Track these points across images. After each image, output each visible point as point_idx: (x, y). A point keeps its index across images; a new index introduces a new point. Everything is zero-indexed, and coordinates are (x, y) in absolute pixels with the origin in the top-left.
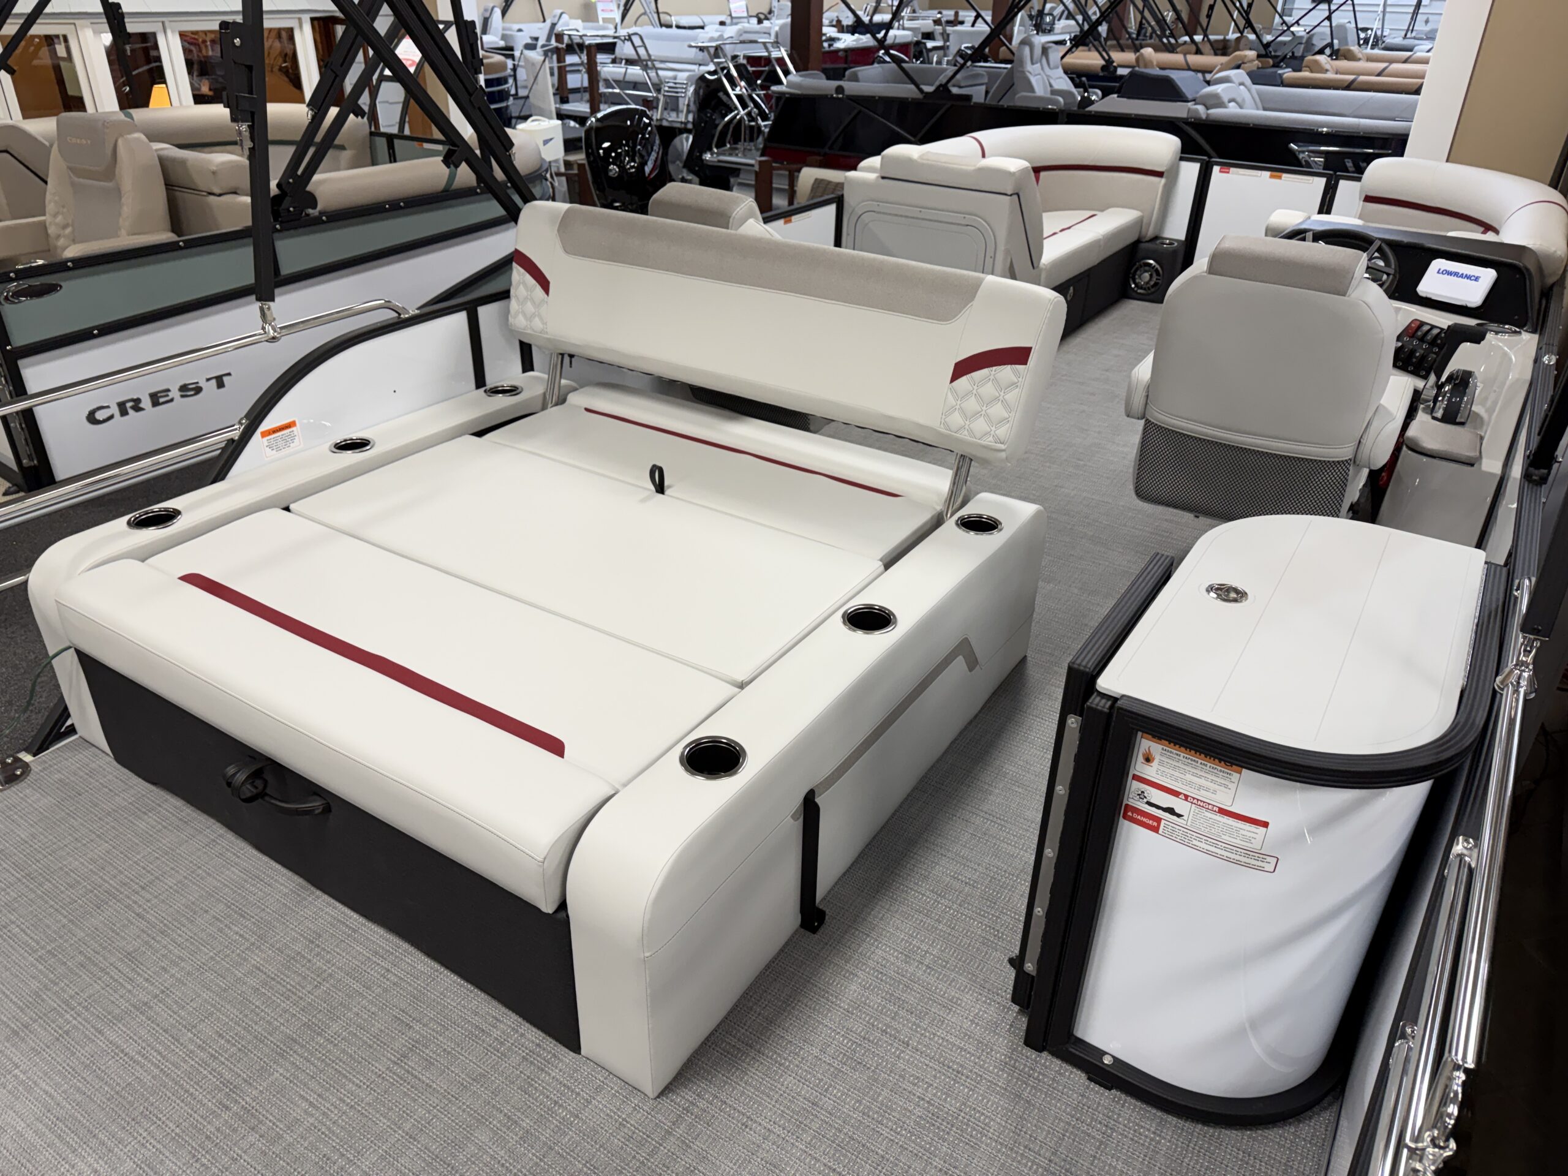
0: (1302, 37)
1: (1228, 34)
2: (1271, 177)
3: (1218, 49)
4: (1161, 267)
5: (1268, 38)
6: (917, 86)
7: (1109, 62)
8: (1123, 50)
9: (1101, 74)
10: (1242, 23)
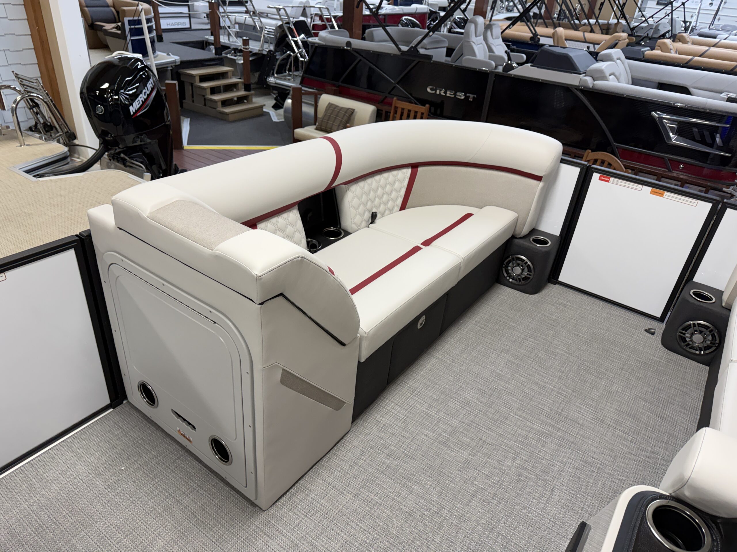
0: (652, 25)
1: (609, 20)
2: (652, 193)
3: (603, 29)
4: (533, 266)
5: (634, 24)
6: (397, 46)
7: (535, 35)
8: (547, 27)
9: (530, 42)
10: (619, 14)
